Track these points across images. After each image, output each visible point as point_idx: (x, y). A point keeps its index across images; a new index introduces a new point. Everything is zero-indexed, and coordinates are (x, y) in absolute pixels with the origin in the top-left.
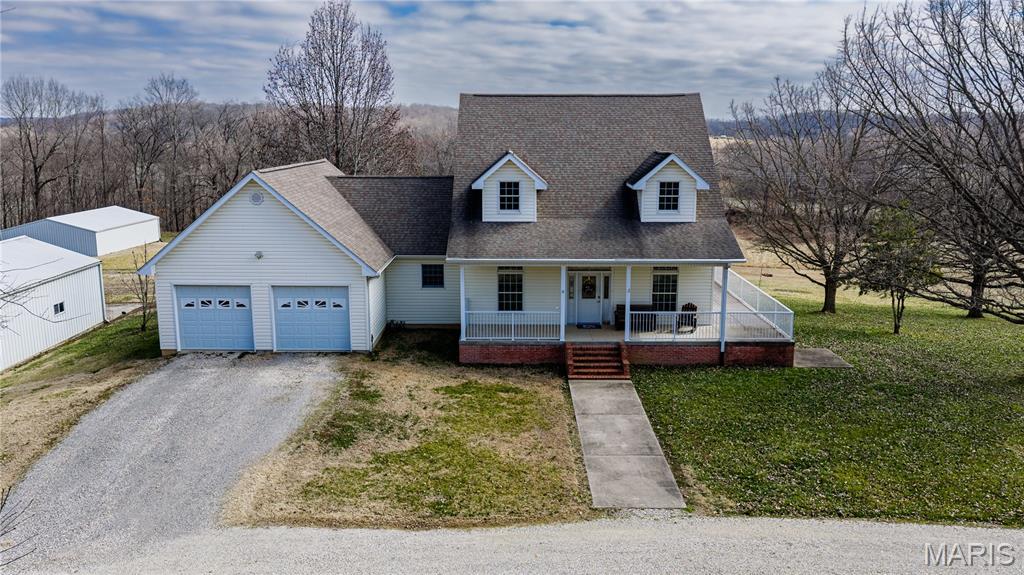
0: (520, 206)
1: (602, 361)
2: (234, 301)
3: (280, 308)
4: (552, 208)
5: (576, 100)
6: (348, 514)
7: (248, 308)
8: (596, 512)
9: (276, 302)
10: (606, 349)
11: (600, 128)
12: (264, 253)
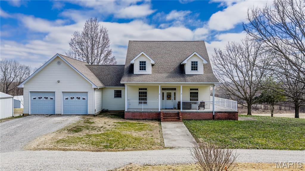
0: (146, 69)
1: (172, 117)
2: (49, 97)
3: (65, 100)
4: (157, 71)
5: (165, 42)
6: (72, 147)
7: (54, 100)
8: (165, 148)
9: (63, 98)
10: (174, 114)
11: (172, 49)
12: (60, 81)
